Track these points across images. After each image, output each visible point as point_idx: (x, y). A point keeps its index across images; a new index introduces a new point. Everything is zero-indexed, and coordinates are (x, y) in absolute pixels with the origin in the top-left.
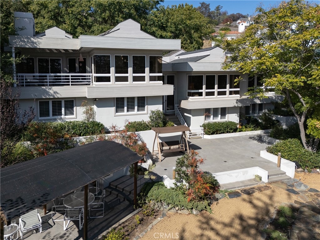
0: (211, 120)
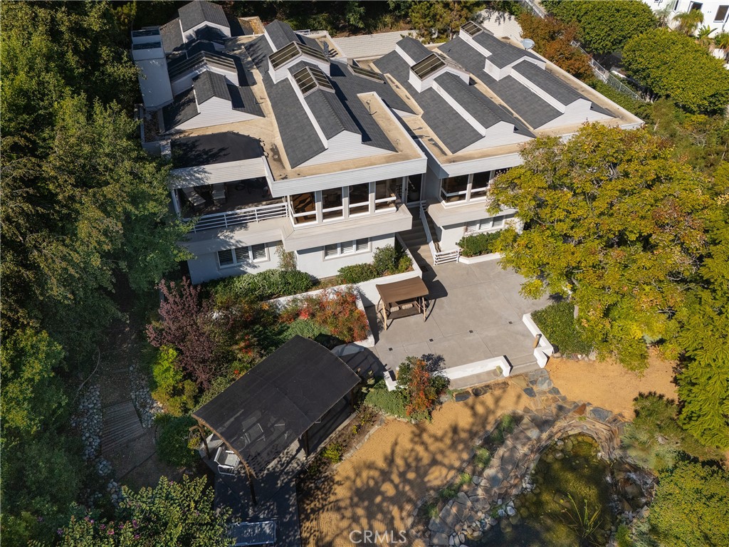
0: (476, 230)
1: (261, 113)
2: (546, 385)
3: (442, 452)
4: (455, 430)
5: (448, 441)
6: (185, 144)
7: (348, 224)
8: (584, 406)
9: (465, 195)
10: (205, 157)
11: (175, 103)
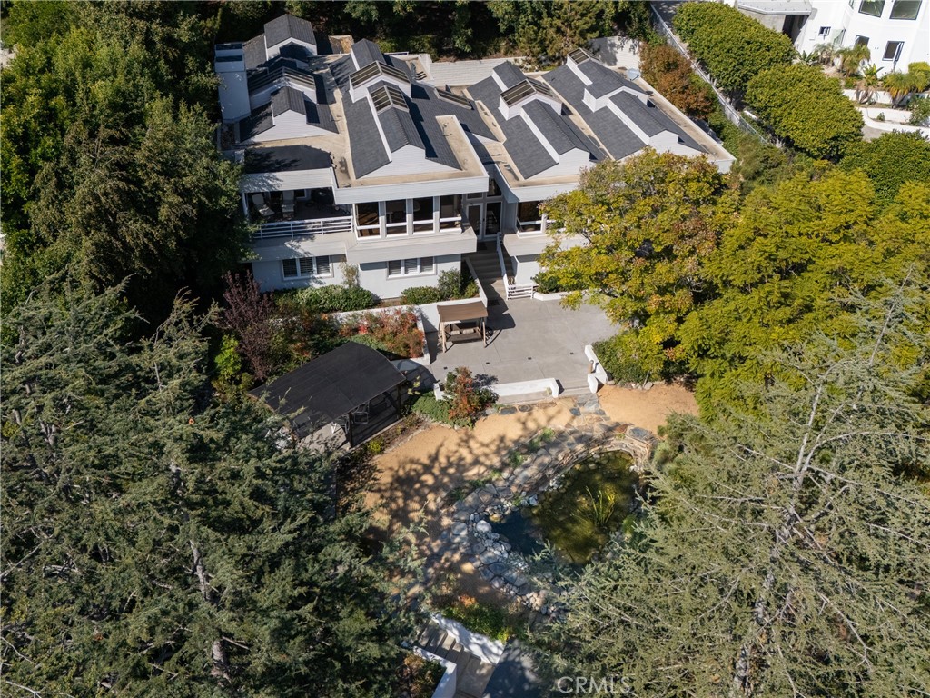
1: (335, 130)
2: (593, 407)
3: (486, 455)
4: (502, 439)
5: (493, 447)
6: (260, 155)
7: (411, 242)
8: (626, 426)
9: (540, 225)
10: (277, 166)
11: (252, 116)
